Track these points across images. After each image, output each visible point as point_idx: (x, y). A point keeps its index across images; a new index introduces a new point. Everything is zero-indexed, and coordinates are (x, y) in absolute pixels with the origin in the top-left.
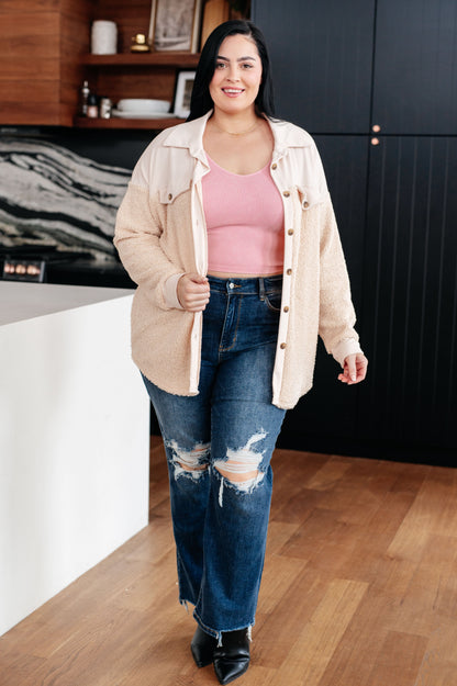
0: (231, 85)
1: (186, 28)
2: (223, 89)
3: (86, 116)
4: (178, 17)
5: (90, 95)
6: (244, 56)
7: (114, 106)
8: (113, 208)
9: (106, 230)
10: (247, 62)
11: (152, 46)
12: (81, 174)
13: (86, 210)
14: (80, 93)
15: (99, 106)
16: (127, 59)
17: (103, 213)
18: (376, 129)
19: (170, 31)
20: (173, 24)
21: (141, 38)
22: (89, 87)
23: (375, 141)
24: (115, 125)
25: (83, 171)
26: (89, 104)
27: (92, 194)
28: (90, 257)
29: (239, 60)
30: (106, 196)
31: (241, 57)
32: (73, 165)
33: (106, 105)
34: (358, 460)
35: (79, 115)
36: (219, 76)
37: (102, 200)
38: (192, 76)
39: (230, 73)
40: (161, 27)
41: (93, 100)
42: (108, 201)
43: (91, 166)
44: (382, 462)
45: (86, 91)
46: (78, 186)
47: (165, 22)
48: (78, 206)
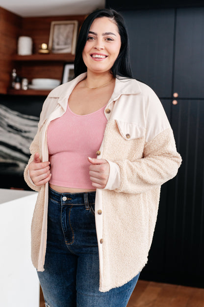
0: (97, 52)
1: (69, 41)
2: (91, 55)
3: (13, 88)
4: (65, 35)
5: (17, 77)
6: (108, 32)
7: (30, 83)
8: (29, 139)
9: (25, 150)
10: (110, 36)
11: (51, 50)
12: (12, 120)
13: (14, 140)
14: (11, 76)
15: (21, 83)
16: (37, 57)
17: (24, 141)
18: (176, 95)
19: (61, 43)
20: (62, 38)
21: (44, 46)
22: (16, 73)
23: (175, 102)
24: (30, 93)
25: (13, 118)
26: (16, 82)
27: (18, 131)
28: (16, 165)
29: (104, 34)
30: (25, 132)
31: (105, 32)
32: (7, 115)
33: (25, 82)
34: (165, 285)
35: (10, 88)
36: (89, 46)
37: (24, 134)
38: (72, 67)
39: (97, 43)
40: (56, 40)
41: (18, 80)
42: (26, 135)
43: (18, 116)
44: (180, 287)
45: (14, 75)
46: (10, 126)
47: (58, 37)
48: (10, 137)
